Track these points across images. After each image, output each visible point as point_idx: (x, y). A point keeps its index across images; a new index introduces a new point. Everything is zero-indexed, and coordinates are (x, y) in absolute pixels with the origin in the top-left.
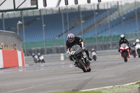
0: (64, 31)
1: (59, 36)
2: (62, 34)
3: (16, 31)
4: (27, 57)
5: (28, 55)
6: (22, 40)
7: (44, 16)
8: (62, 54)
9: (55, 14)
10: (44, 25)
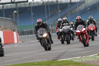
2: (45, 20)
3: (13, 18)
4: (20, 36)
10: (32, 14)
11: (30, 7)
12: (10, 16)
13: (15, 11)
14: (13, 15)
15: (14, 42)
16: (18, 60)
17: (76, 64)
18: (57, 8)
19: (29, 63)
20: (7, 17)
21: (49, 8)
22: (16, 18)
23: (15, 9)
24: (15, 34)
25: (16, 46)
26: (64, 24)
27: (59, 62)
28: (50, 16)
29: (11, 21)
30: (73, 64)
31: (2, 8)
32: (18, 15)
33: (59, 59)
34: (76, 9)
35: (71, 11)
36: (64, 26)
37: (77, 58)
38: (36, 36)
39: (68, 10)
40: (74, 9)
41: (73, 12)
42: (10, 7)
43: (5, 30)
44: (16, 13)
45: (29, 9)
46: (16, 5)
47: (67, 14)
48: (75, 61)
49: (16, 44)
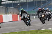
0: (35, 8)
1: (33, 10)
2: (34, 9)
3: (17, 8)
8: (34, 16)
10: (28, 6)
11: (26, 2)
12: (16, 7)
13: (19, 4)
14: (17, 6)
15: (18, 20)
16: (20, 30)
17: (50, 32)
18: (41, 3)
19: (26, 31)
20: (15, 7)
21: (37, 3)
22: (19, 8)
23: (19, 3)
24: (19, 16)
25: (19, 22)
26: (47, 11)
27: (42, 31)
28: (37, 7)
29: (16, 9)
30: (49, 32)
31: (12, 3)
32: (20, 6)
33: (42, 29)
34: (51, 4)
35: (48, 5)
36: (47, 12)
37: (51, 28)
38: (38, 16)
39: (47, 4)
40: (50, 3)
41: (49, 5)
42: (16, 2)
43: (13, 14)
44: (19, 5)
45: (26, 3)
46: (19, 1)
47: (46, 6)
48: (50, 30)
49: (19, 21)
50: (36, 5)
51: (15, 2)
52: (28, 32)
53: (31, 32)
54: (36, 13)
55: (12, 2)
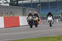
0: (58, 9)
1: (56, 11)
2: (57, 10)
4: (42, 20)
5: (42, 19)
6: (40, 13)
7: (50, 2)
8: (57, 19)
9: (55, 2)
10: (50, 6)
22: (39, 9)
28: (60, 8)
44: (39, 6)
50: (59, 6)
51: (34, 2)
52: (50, 38)
53: (53, 38)
54: (59, 16)
55: (31, 1)
